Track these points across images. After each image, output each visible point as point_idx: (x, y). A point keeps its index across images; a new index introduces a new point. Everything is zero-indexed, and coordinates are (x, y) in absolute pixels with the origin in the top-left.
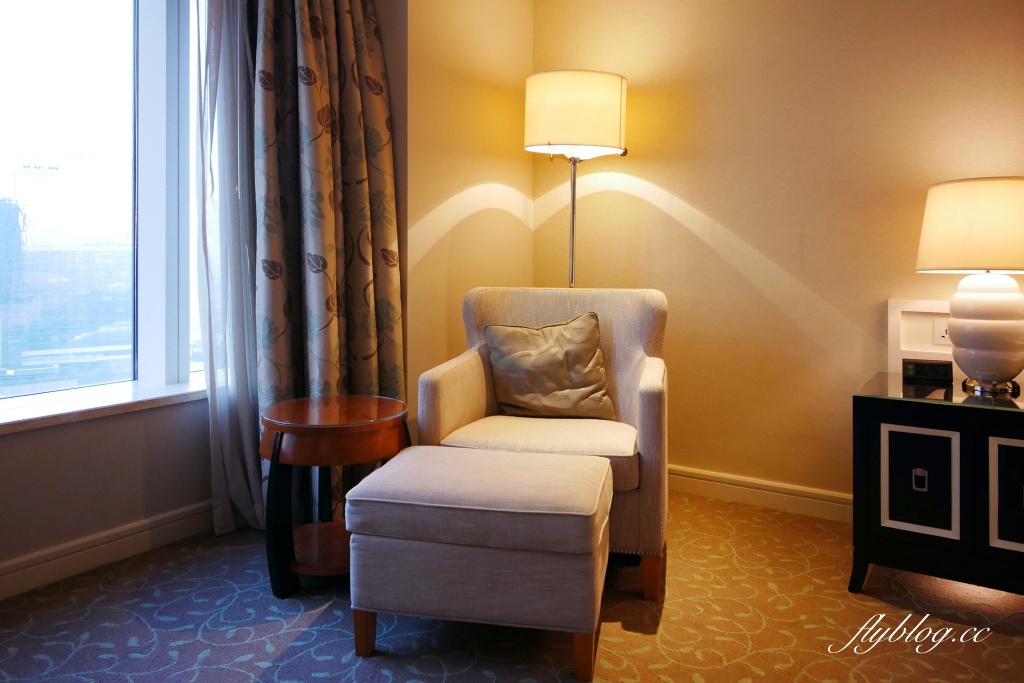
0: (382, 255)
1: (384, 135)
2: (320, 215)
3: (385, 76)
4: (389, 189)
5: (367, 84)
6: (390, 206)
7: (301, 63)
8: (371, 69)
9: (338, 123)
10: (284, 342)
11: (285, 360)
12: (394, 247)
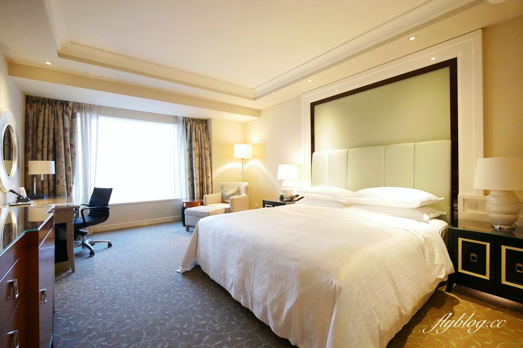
0: (208, 177)
1: (209, 157)
2: (196, 171)
3: (210, 146)
4: (209, 165)
5: (205, 149)
6: (209, 169)
7: (193, 147)
8: (207, 146)
9: (200, 156)
10: (191, 190)
11: (191, 193)
12: (210, 175)
